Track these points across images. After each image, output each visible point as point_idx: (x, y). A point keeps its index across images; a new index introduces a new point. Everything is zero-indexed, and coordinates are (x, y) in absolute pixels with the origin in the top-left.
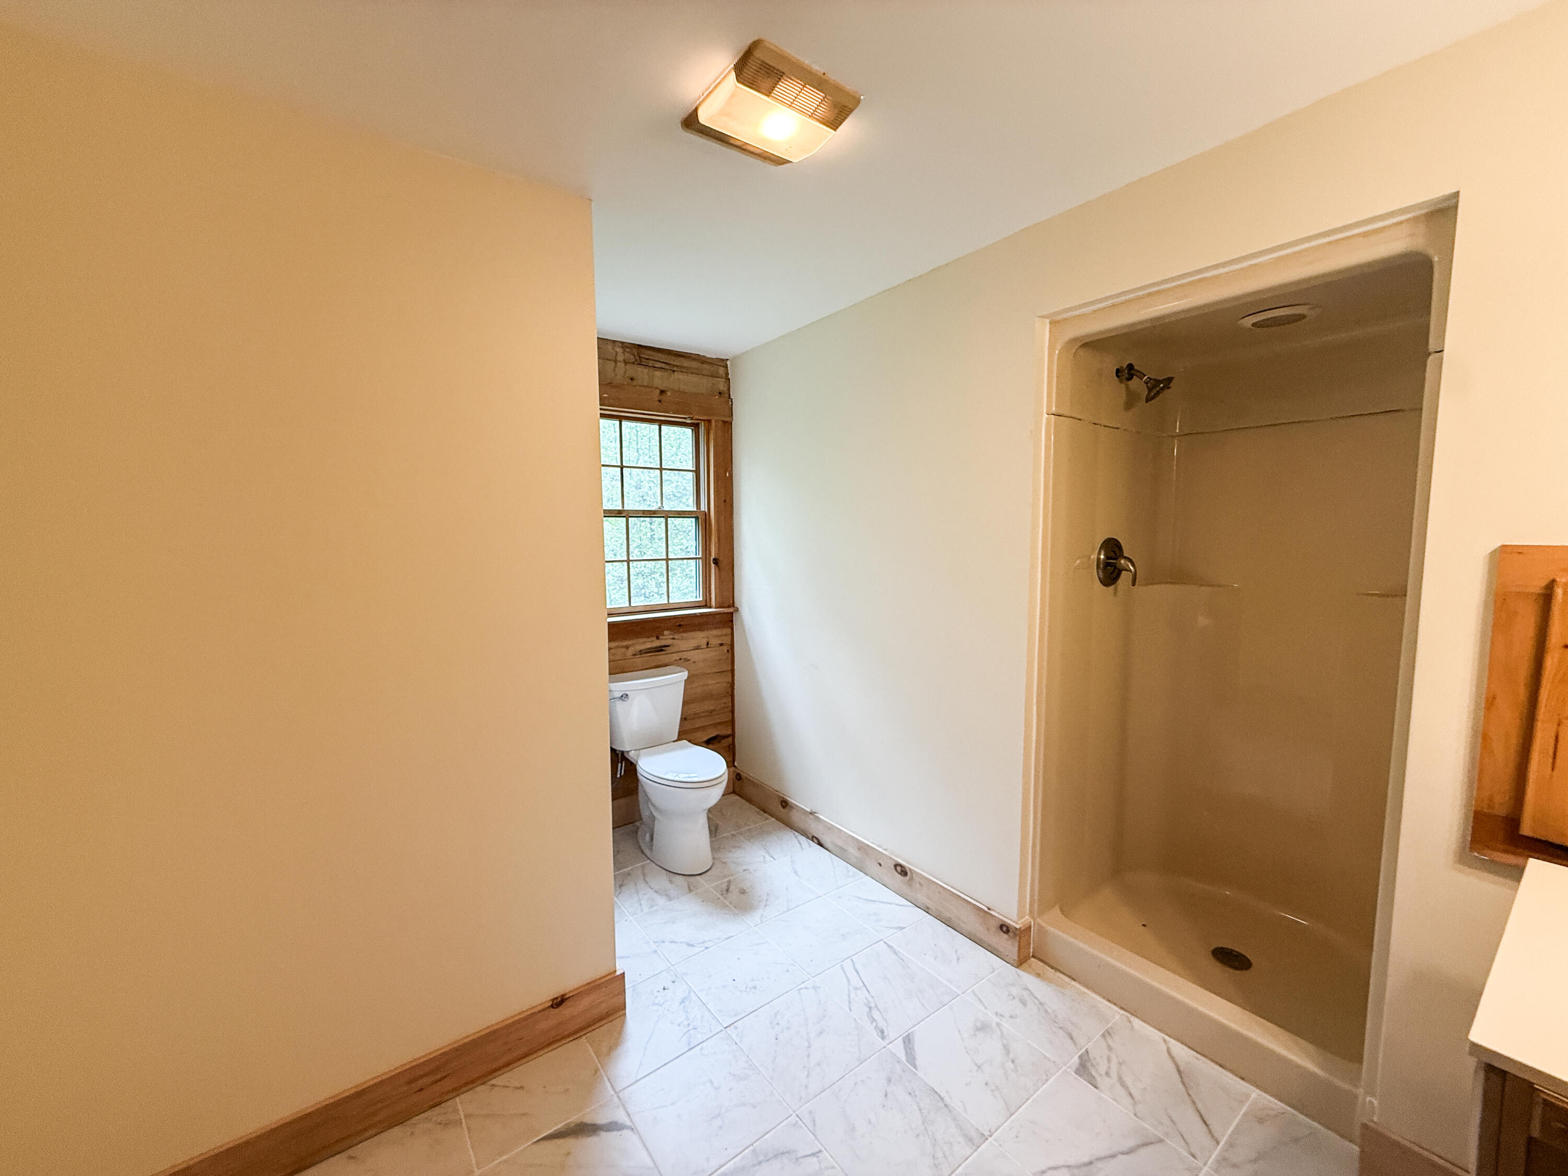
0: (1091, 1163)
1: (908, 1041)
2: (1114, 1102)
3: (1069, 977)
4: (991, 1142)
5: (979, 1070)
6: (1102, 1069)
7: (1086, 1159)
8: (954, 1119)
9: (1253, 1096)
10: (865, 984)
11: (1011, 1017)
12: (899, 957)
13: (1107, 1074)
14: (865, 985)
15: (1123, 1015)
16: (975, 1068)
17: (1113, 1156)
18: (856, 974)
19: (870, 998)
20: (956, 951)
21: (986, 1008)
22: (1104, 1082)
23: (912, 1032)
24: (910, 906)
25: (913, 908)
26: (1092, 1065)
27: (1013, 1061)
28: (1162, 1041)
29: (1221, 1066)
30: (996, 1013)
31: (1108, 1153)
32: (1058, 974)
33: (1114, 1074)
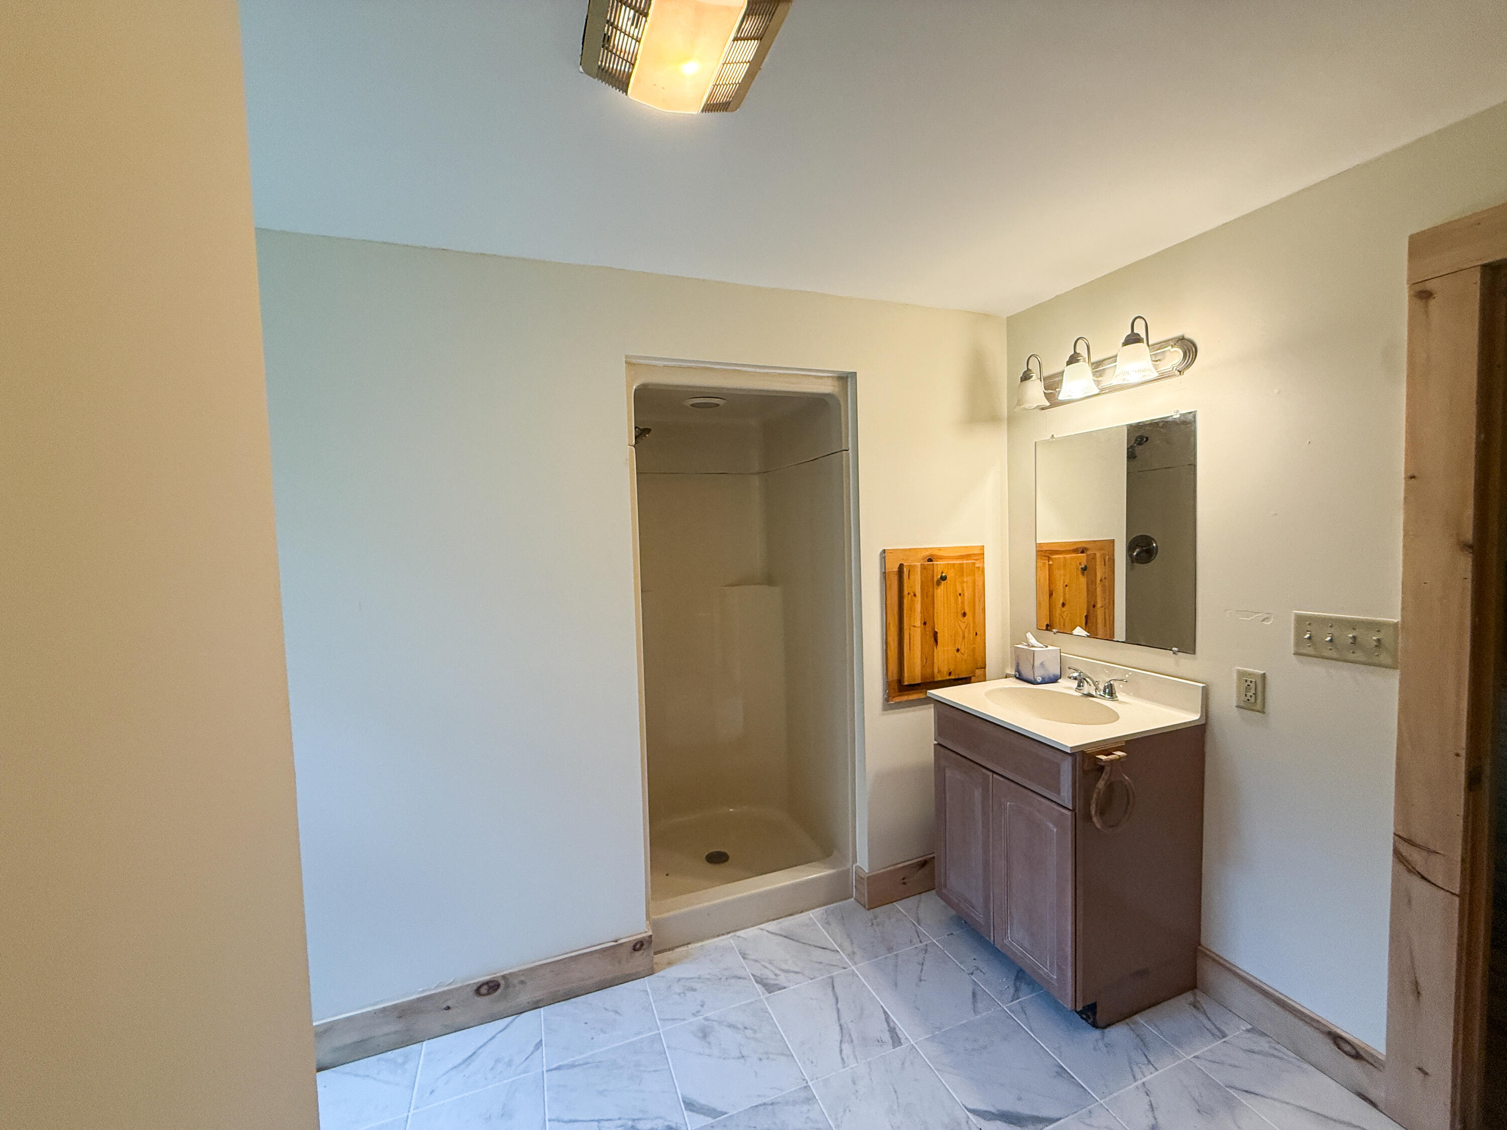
0: (840, 1025)
1: (690, 1105)
2: (798, 985)
3: (684, 945)
4: (812, 1084)
5: (746, 1058)
6: (772, 976)
7: (838, 1028)
8: (787, 1103)
9: (811, 915)
10: (597, 1118)
11: (702, 1006)
12: (579, 1065)
13: (776, 975)
14: (599, 1121)
15: (731, 937)
16: (742, 1060)
17: (838, 1010)
18: (577, 1125)
19: (620, 1122)
20: (606, 1009)
21: (684, 1020)
22: (782, 979)
23: (683, 1097)
24: (515, 1018)
25: (519, 1018)
26: (767, 979)
27: (746, 1028)
28: (761, 932)
29: (791, 915)
30: (693, 1014)
31: (836, 1013)
32: (677, 950)
33: (778, 972)
